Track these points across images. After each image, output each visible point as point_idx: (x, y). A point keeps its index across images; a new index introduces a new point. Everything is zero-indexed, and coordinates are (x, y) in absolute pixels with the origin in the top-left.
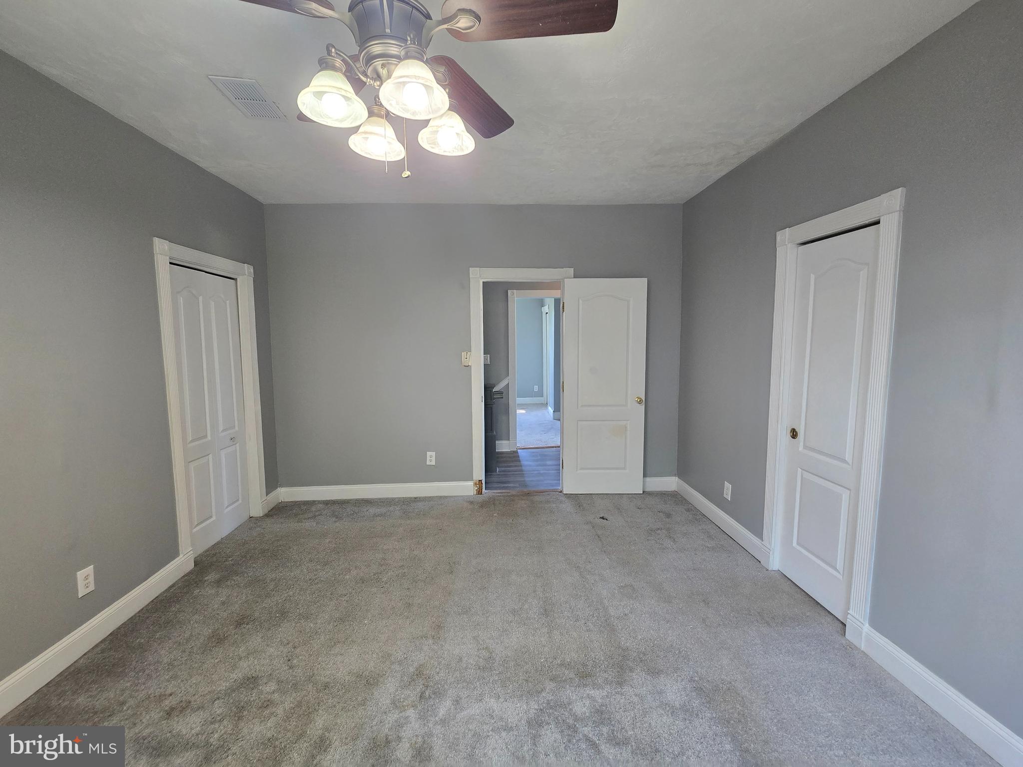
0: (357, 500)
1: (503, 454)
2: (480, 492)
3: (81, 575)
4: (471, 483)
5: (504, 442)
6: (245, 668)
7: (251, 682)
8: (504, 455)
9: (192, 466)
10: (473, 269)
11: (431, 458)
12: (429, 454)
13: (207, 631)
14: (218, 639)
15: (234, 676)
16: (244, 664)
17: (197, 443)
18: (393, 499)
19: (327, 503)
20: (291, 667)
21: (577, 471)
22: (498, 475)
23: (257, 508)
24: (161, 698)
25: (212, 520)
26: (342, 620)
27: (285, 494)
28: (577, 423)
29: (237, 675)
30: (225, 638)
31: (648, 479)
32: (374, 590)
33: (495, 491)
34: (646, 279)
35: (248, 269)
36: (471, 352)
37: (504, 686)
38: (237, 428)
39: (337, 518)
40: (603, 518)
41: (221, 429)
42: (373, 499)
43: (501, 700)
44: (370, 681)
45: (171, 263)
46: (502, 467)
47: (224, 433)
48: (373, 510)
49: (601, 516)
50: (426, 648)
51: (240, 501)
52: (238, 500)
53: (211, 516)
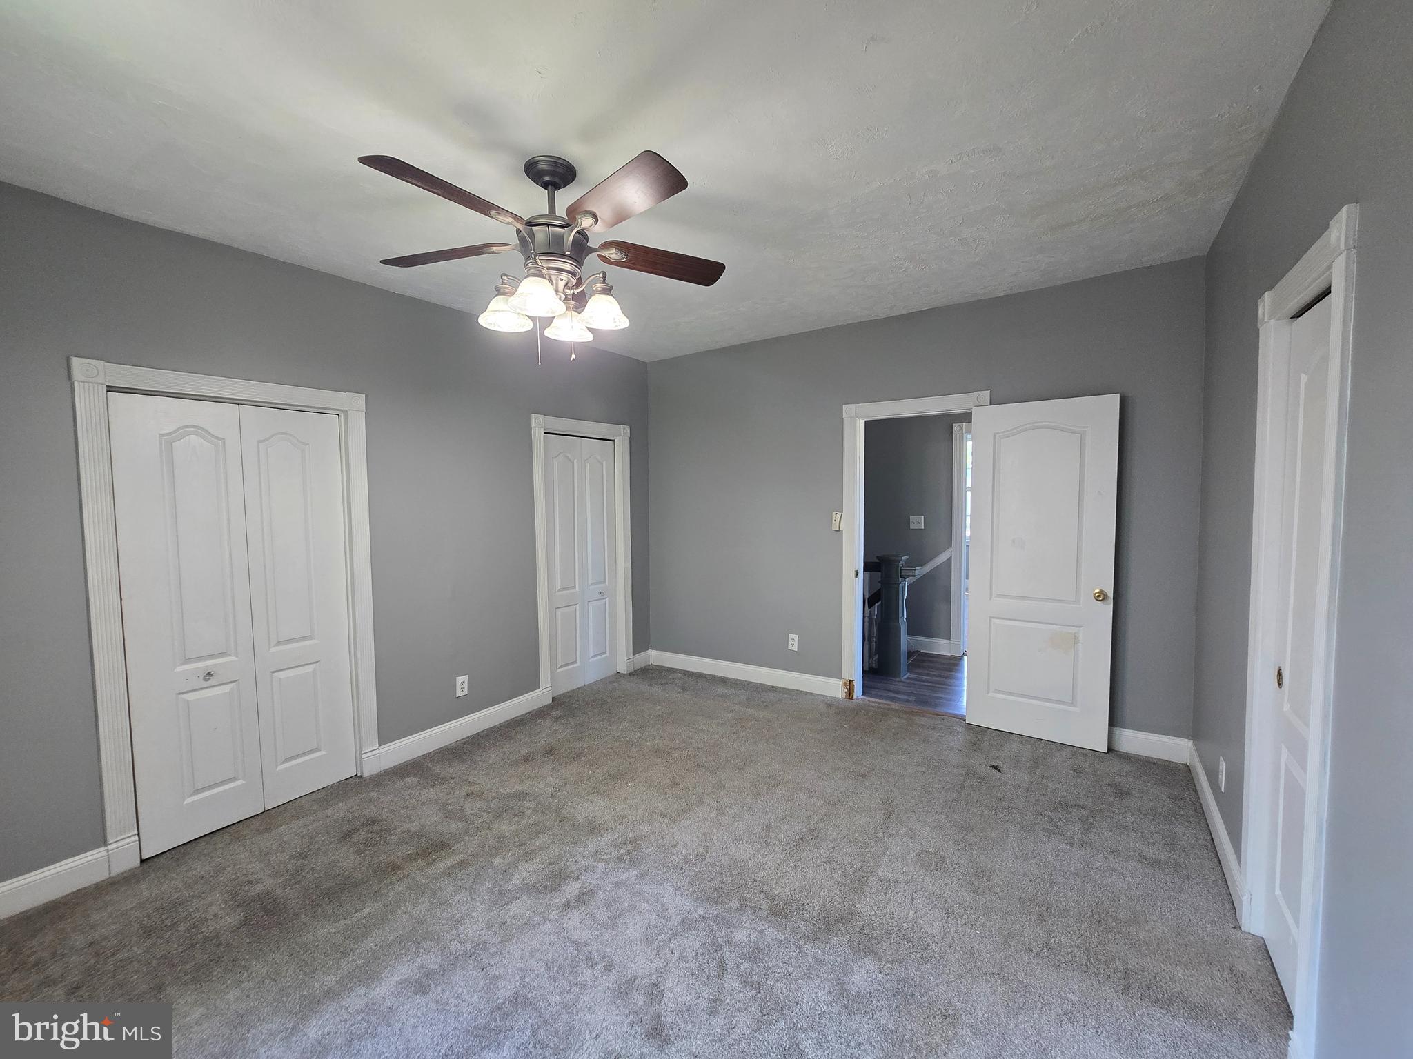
0: (715, 677)
1: (938, 657)
2: (850, 695)
3: (459, 680)
4: (840, 682)
5: (943, 642)
6: (527, 785)
7: (523, 796)
8: (941, 660)
9: (559, 612)
10: (847, 405)
11: (793, 642)
12: (791, 636)
13: (524, 751)
14: (527, 759)
15: (517, 787)
16: (528, 782)
17: (565, 592)
18: (749, 683)
19: (686, 673)
20: (553, 797)
21: (988, 693)
22: (904, 682)
23: (623, 664)
24: (471, 784)
25: (576, 665)
26: (613, 776)
27: (655, 657)
28: (990, 620)
29: (518, 788)
30: (532, 760)
31: (1118, 731)
32: (659, 761)
33: (873, 700)
34: (1119, 395)
35: (624, 430)
36: (842, 512)
37: (691, 884)
38: (607, 583)
39: (683, 689)
40: (995, 768)
41: (590, 582)
42: (730, 679)
43: (678, 893)
44: (593, 829)
45: (545, 433)
46: (916, 673)
47: (593, 587)
48: (721, 690)
49: (995, 764)
50: (657, 824)
51: (607, 654)
52: (605, 653)
53: (576, 662)
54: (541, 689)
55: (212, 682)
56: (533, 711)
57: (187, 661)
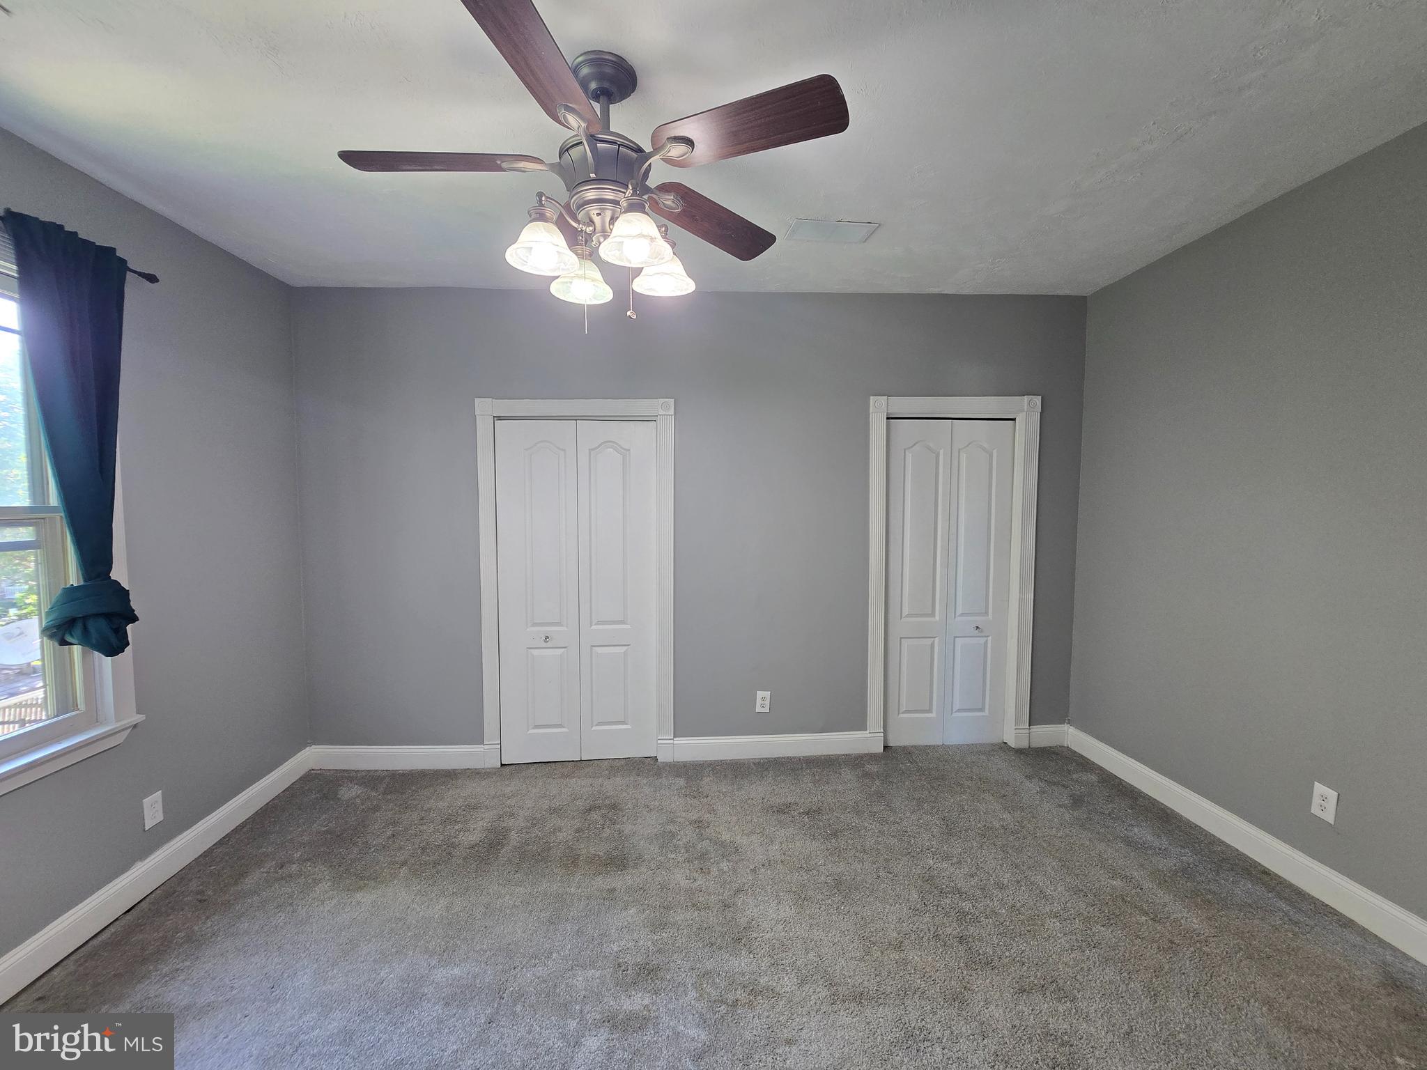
3: (761, 692)
9: (905, 643)
17: (916, 618)
25: (930, 715)
27: (1069, 737)
35: (1032, 403)
38: (989, 618)
41: (959, 610)
47: (964, 619)
51: (986, 713)
52: (982, 710)
53: (930, 711)
54: (868, 732)
55: (549, 645)
56: (850, 755)
57: (535, 624)
